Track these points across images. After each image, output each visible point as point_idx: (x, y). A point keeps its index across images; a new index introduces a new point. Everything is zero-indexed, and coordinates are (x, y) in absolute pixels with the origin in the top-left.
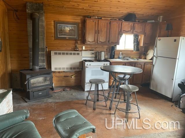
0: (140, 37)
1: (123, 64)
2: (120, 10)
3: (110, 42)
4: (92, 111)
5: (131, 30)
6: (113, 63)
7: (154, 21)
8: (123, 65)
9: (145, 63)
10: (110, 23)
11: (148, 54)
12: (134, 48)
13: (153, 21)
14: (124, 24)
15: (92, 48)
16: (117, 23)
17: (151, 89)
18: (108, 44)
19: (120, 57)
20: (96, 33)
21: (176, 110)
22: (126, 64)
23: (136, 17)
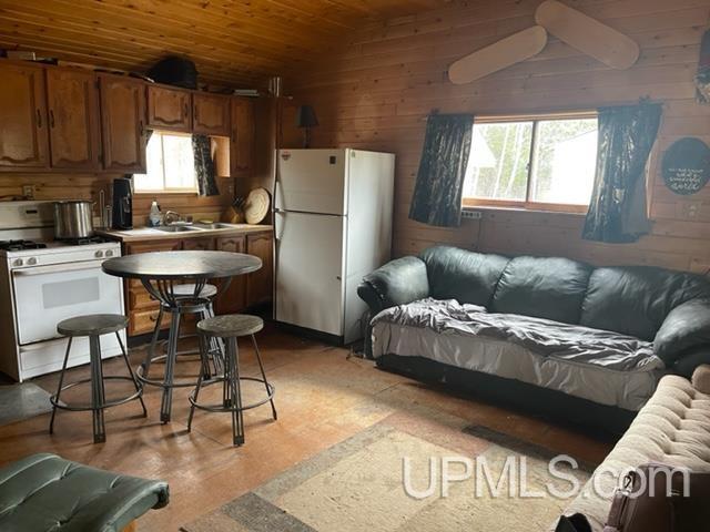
0: (214, 145)
1: (174, 244)
2: (134, 37)
3: (109, 162)
4: (90, 447)
5: (186, 120)
6: (133, 247)
7: (255, 91)
8: (175, 249)
9: (247, 237)
10: (98, 85)
11: (250, 206)
12: (201, 186)
13: (253, 92)
14: (154, 94)
15: (22, 186)
16: (129, 88)
17: (278, 319)
18: (100, 170)
19: (155, 218)
20: (37, 121)
21: (360, 367)
22: (186, 243)
23: (197, 73)
